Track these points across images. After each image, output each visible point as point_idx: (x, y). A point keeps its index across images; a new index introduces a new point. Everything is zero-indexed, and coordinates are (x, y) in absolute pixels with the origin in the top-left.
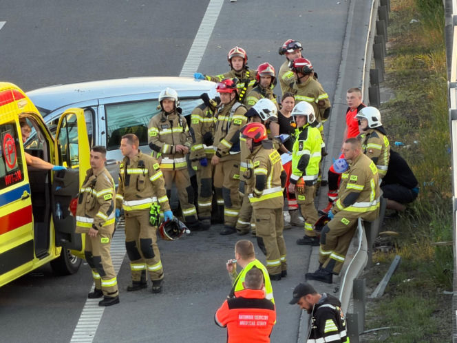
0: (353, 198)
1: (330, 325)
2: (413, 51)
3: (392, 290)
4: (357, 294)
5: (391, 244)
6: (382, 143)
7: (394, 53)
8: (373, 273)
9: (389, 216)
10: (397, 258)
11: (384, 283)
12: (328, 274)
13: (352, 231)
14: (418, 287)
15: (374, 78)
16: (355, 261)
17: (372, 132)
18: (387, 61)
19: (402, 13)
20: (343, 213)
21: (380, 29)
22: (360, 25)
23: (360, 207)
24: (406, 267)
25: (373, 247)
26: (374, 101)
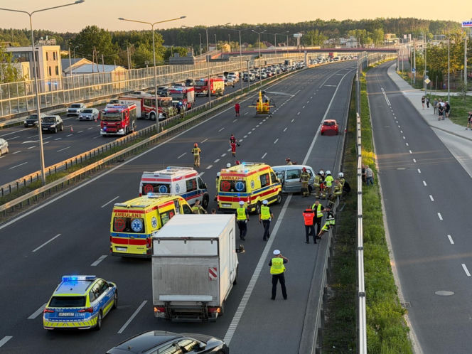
0: (337, 191)
1: (330, 216)
2: (350, 161)
3: (344, 210)
4: (337, 211)
5: (344, 201)
6: (343, 180)
7: (347, 161)
8: (340, 206)
9: (344, 195)
10: (345, 203)
11: (342, 208)
12: (331, 206)
13: (336, 197)
14: (349, 209)
15: (342, 167)
16: (337, 204)
17: (341, 178)
18: (344, 163)
19: (348, 154)
20: (334, 194)
21: (343, 157)
22: (339, 156)
23: (338, 193)
24: (347, 205)
25: (340, 201)
26: (341, 171)
